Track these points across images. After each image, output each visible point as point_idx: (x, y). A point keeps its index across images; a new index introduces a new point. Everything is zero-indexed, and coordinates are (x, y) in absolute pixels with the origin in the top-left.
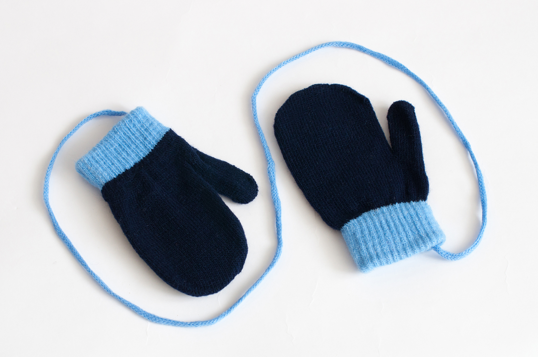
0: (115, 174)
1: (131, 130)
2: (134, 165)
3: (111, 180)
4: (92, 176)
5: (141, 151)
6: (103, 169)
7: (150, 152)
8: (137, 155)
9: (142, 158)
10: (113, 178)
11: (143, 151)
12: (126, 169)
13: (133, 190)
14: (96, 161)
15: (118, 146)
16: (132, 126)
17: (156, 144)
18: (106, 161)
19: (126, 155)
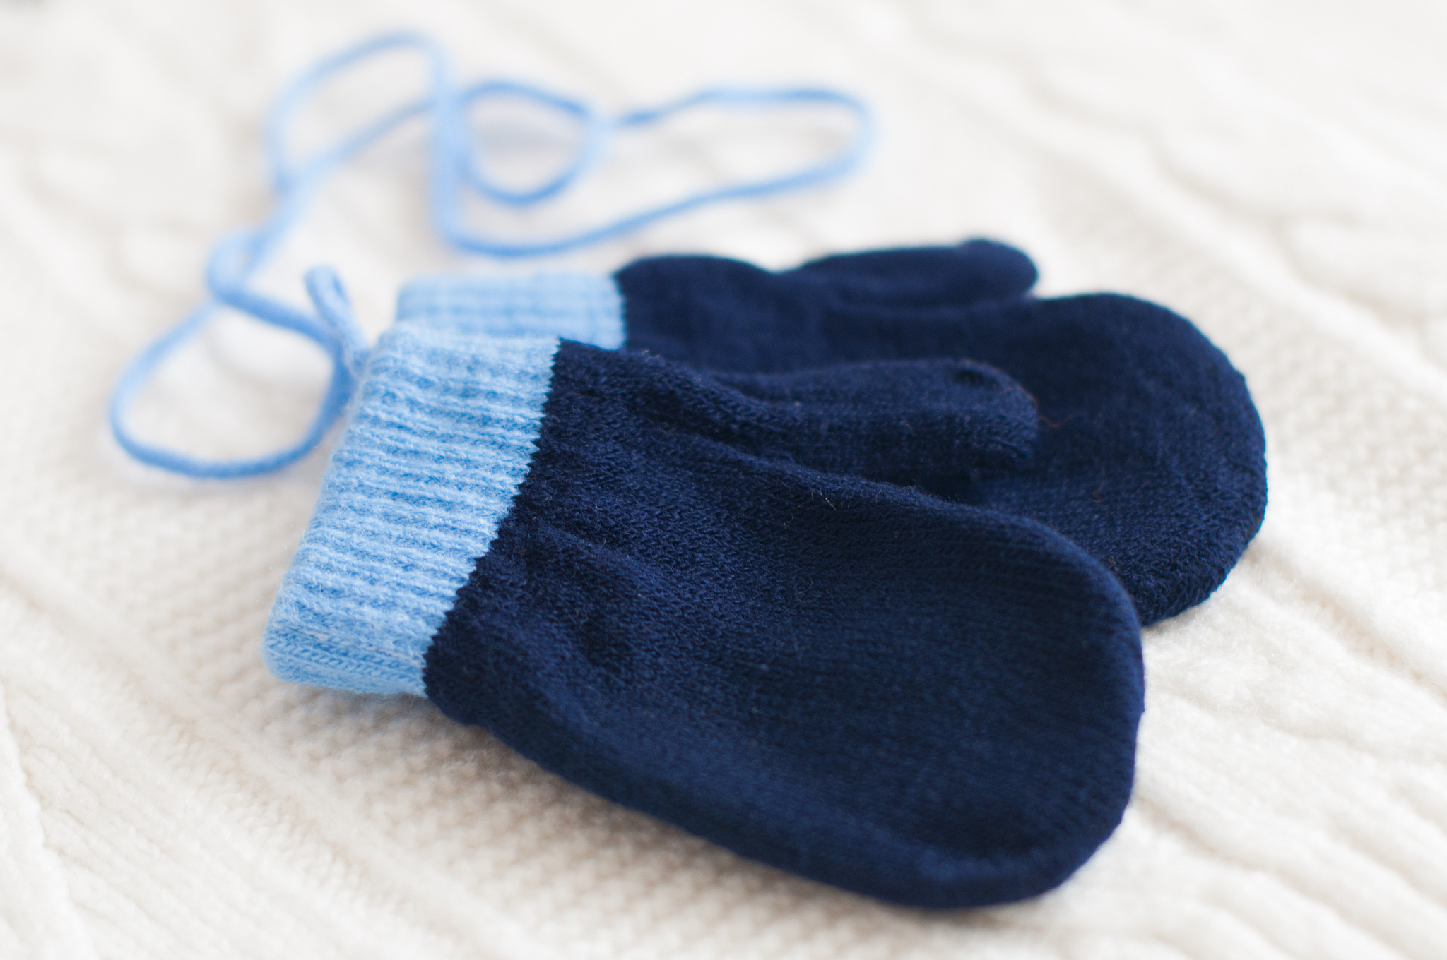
0: (443, 597)
1: (409, 424)
2: (499, 532)
3: (440, 629)
4: (354, 661)
5: (497, 468)
6: (380, 603)
7: (534, 456)
8: (486, 491)
9: (515, 492)
10: (443, 616)
11: (501, 463)
12: (478, 560)
13: (552, 621)
14: (334, 591)
15: (390, 502)
16: (406, 411)
17: (542, 415)
18: (372, 569)
19: (442, 512)
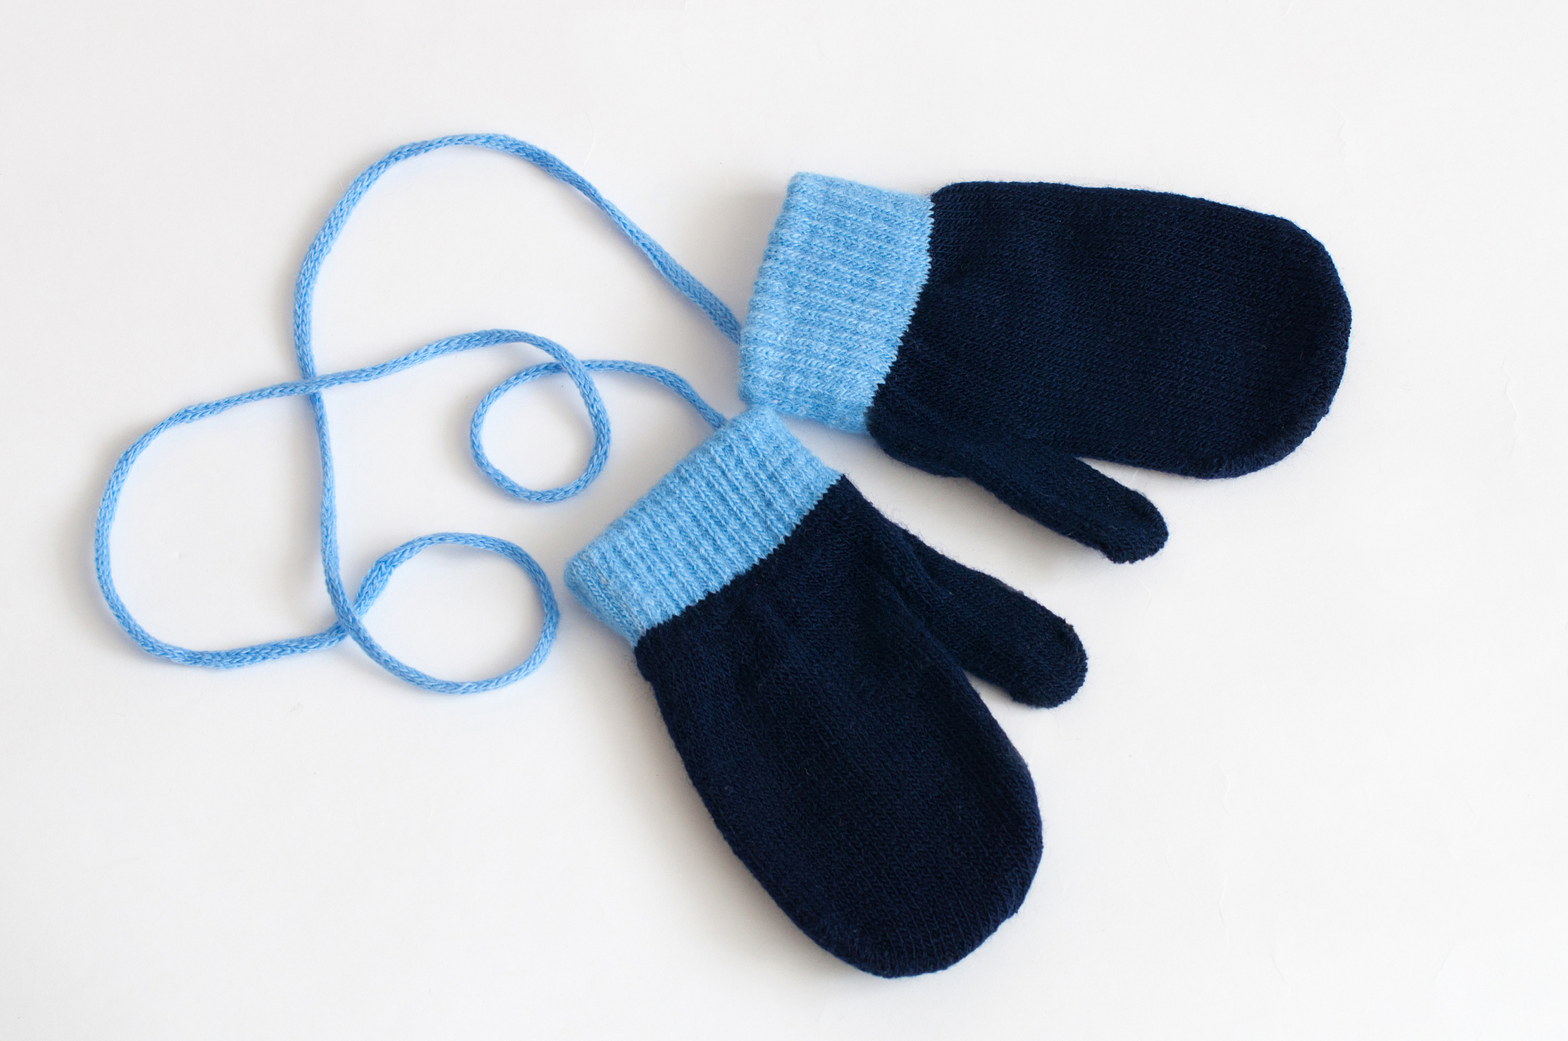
0: (678, 606)
1: (729, 475)
2: (732, 582)
3: (665, 622)
4: (611, 605)
5: (756, 540)
6: (645, 585)
7: (780, 546)
8: (741, 551)
9: (757, 562)
10: (671, 617)
11: (761, 539)
12: (709, 593)
13: (727, 654)
14: (625, 561)
15: (689, 520)
16: (732, 464)
17: (799, 523)
18: (654, 562)
19: (710, 548)
